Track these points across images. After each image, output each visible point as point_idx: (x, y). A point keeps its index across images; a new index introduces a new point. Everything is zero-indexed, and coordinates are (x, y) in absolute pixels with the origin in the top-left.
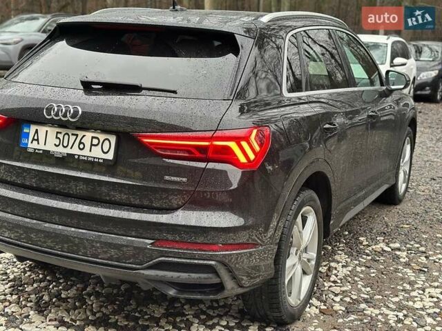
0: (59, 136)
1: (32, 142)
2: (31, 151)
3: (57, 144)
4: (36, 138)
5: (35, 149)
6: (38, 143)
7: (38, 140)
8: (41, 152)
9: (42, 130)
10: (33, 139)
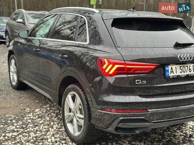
0: (181, 68)
1: (171, 73)
2: (172, 77)
3: (181, 72)
4: (172, 71)
5: (173, 76)
6: (174, 73)
7: (173, 72)
8: (176, 76)
9: (174, 67)
10: (171, 72)
